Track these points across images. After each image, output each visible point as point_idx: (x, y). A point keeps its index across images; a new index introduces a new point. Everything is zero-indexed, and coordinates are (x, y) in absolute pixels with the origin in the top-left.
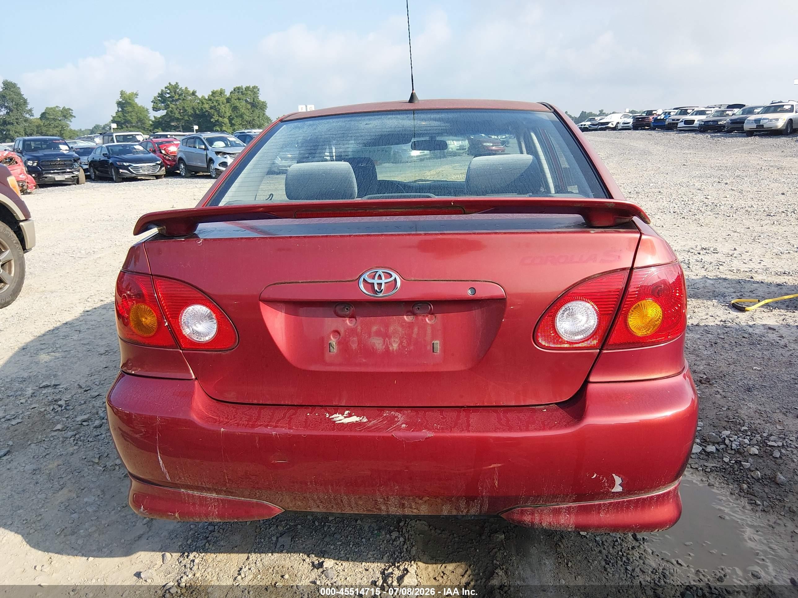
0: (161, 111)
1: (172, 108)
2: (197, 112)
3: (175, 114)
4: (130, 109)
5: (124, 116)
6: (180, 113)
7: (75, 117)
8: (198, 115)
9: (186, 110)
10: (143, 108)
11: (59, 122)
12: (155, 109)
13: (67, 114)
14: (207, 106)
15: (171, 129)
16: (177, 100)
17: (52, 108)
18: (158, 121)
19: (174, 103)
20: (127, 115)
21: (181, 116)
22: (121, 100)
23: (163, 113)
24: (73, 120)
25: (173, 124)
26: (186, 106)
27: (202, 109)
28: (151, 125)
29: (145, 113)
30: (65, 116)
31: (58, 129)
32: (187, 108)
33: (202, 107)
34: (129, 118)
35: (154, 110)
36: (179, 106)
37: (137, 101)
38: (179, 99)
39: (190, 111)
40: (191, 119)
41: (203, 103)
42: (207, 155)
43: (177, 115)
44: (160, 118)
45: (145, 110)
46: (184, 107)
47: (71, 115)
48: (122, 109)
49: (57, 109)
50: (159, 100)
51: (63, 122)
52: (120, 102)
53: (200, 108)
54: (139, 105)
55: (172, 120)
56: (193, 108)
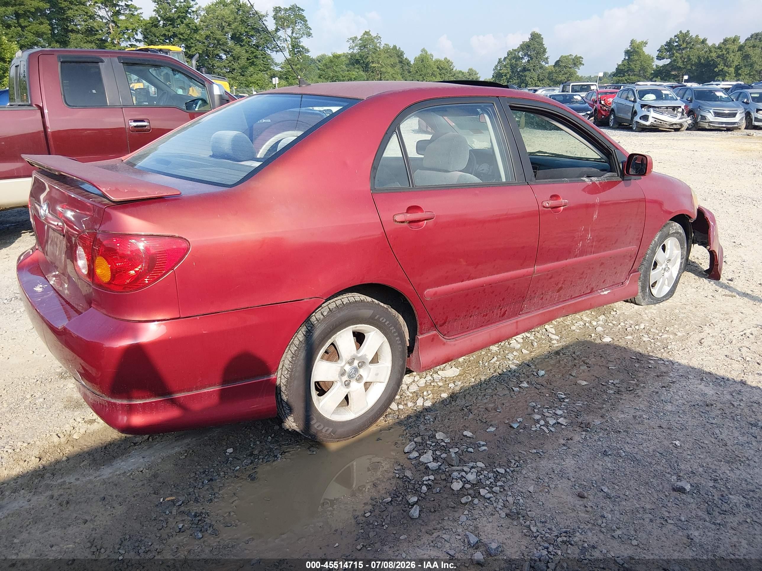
0: (665, 60)
1: (676, 57)
2: (702, 61)
3: (678, 63)
4: (636, 57)
5: (629, 64)
6: (683, 62)
7: (583, 65)
8: (702, 64)
9: (689, 59)
10: (649, 57)
11: (569, 69)
12: (659, 58)
13: (577, 62)
14: (714, 55)
15: (670, 78)
16: (684, 49)
17: (566, 56)
18: (660, 70)
19: (680, 52)
20: (631, 63)
21: (683, 65)
22: (629, 49)
23: (667, 61)
24: (581, 67)
25: (673, 73)
26: (691, 54)
27: (708, 58)
28: (652, 74)
29: (650, 62)
30: (575, 64)
31: (566, 76)
32: (692, 57)
33: (709, 55)
34: (633, 67)
35: (657, 59)
36: (684, 55)
37: (644, 49)
38: (686, 48)
39: (695, 60)
40: (694, 68)
41: (711, 51)
42: (633, 107)
43: (680, 64)
44: (662, 67)
45: (651, 58)
46: (689, 56)
47: (581, 63)
48: (629, 58)
49: (570, 57)
50: (666, 49)
51: (572, 70)
52: (628, 50)
53: (706, 57)
54: (646, 54)
55: (674, 70)
56: (699, 57)
